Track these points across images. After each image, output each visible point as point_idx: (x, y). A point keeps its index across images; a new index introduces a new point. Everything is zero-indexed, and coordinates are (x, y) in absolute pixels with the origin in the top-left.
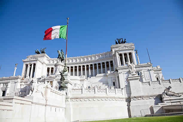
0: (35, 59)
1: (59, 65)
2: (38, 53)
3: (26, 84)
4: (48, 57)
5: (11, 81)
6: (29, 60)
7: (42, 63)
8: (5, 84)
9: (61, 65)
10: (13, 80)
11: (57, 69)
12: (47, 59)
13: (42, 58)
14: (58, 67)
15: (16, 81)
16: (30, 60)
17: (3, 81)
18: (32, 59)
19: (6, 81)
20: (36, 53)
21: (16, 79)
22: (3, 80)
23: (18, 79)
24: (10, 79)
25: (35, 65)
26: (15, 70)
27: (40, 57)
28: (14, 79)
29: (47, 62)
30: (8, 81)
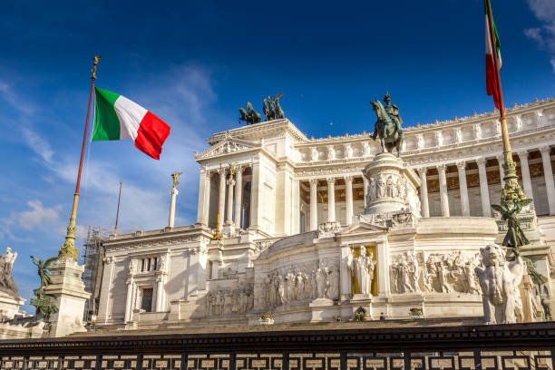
0: (246, 149)
1: (387, 168)
2: (253, 120)
3: (231, 257)
4: (300, 134)
5: (170, 247)
6: (221, 153)
7: (278, 165)
8: (146, 262)
9: (393, 168)
10: (180, 245)
12: (297, 142)
13: (276, 140)
14: (384, 180)
15: (190, 245)
16: (226, 151)
17: (140, 249)
18: (232, 146)
19: (149, 248)
20: (243, 119)
21: (192, 236)
22: (138, 243)
23: (196, 236)
24: (166, 240)
25: (247, 171)
26: (174, 197)
27: (266, 136)
28: (181, 237)
30: (159, 247)
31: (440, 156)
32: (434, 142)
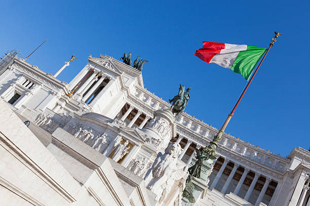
0: (114, 70)
2: (127, 62)
3: (68, 109)
4: (142, 83)
5: (44, 83)
6: (102, 64)
7: (122, 88)
8: (28, 82)
10: (49, 86)
11: (155, 123)
12: (138, 85)
13: (130, 77)
15: (54, 89)
16: (105, 65)
17: (30, 74)
18: (109, 65)
19: (35, 77)
20: (123, 58)
21: (58, 86)
22: (31, 71)
23: (60, 88)
24: (45, 79)
25: (107, 81)
26: (66, 66)
27: (127, 72)
28: (53, 83)
29: (133, 92)
30: (39, 80)
31: (193, 136)
32: (195, 129)
